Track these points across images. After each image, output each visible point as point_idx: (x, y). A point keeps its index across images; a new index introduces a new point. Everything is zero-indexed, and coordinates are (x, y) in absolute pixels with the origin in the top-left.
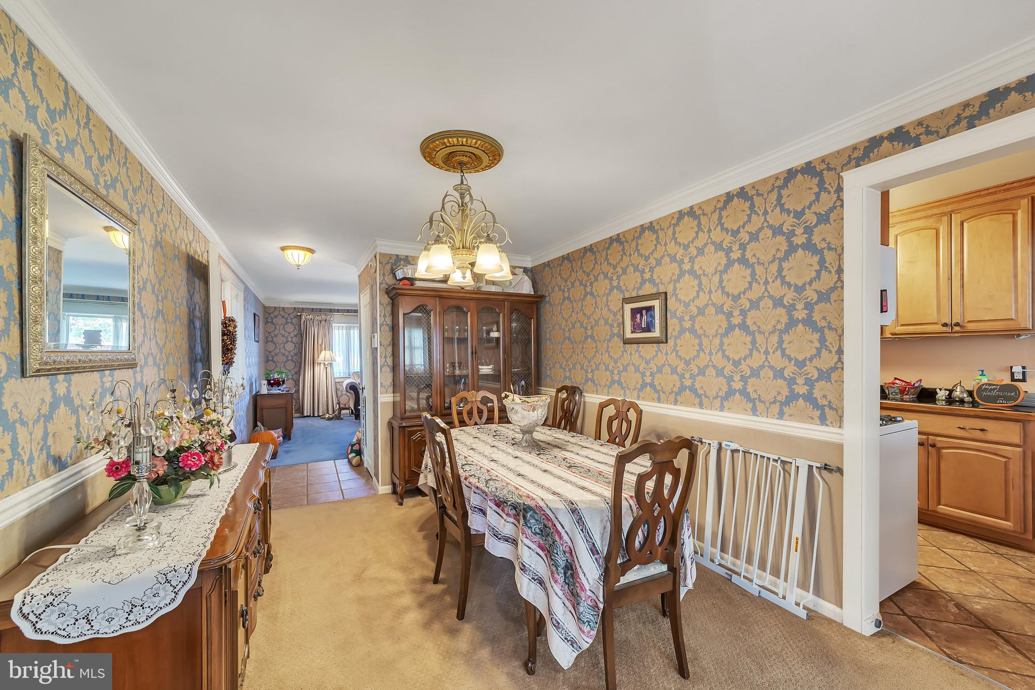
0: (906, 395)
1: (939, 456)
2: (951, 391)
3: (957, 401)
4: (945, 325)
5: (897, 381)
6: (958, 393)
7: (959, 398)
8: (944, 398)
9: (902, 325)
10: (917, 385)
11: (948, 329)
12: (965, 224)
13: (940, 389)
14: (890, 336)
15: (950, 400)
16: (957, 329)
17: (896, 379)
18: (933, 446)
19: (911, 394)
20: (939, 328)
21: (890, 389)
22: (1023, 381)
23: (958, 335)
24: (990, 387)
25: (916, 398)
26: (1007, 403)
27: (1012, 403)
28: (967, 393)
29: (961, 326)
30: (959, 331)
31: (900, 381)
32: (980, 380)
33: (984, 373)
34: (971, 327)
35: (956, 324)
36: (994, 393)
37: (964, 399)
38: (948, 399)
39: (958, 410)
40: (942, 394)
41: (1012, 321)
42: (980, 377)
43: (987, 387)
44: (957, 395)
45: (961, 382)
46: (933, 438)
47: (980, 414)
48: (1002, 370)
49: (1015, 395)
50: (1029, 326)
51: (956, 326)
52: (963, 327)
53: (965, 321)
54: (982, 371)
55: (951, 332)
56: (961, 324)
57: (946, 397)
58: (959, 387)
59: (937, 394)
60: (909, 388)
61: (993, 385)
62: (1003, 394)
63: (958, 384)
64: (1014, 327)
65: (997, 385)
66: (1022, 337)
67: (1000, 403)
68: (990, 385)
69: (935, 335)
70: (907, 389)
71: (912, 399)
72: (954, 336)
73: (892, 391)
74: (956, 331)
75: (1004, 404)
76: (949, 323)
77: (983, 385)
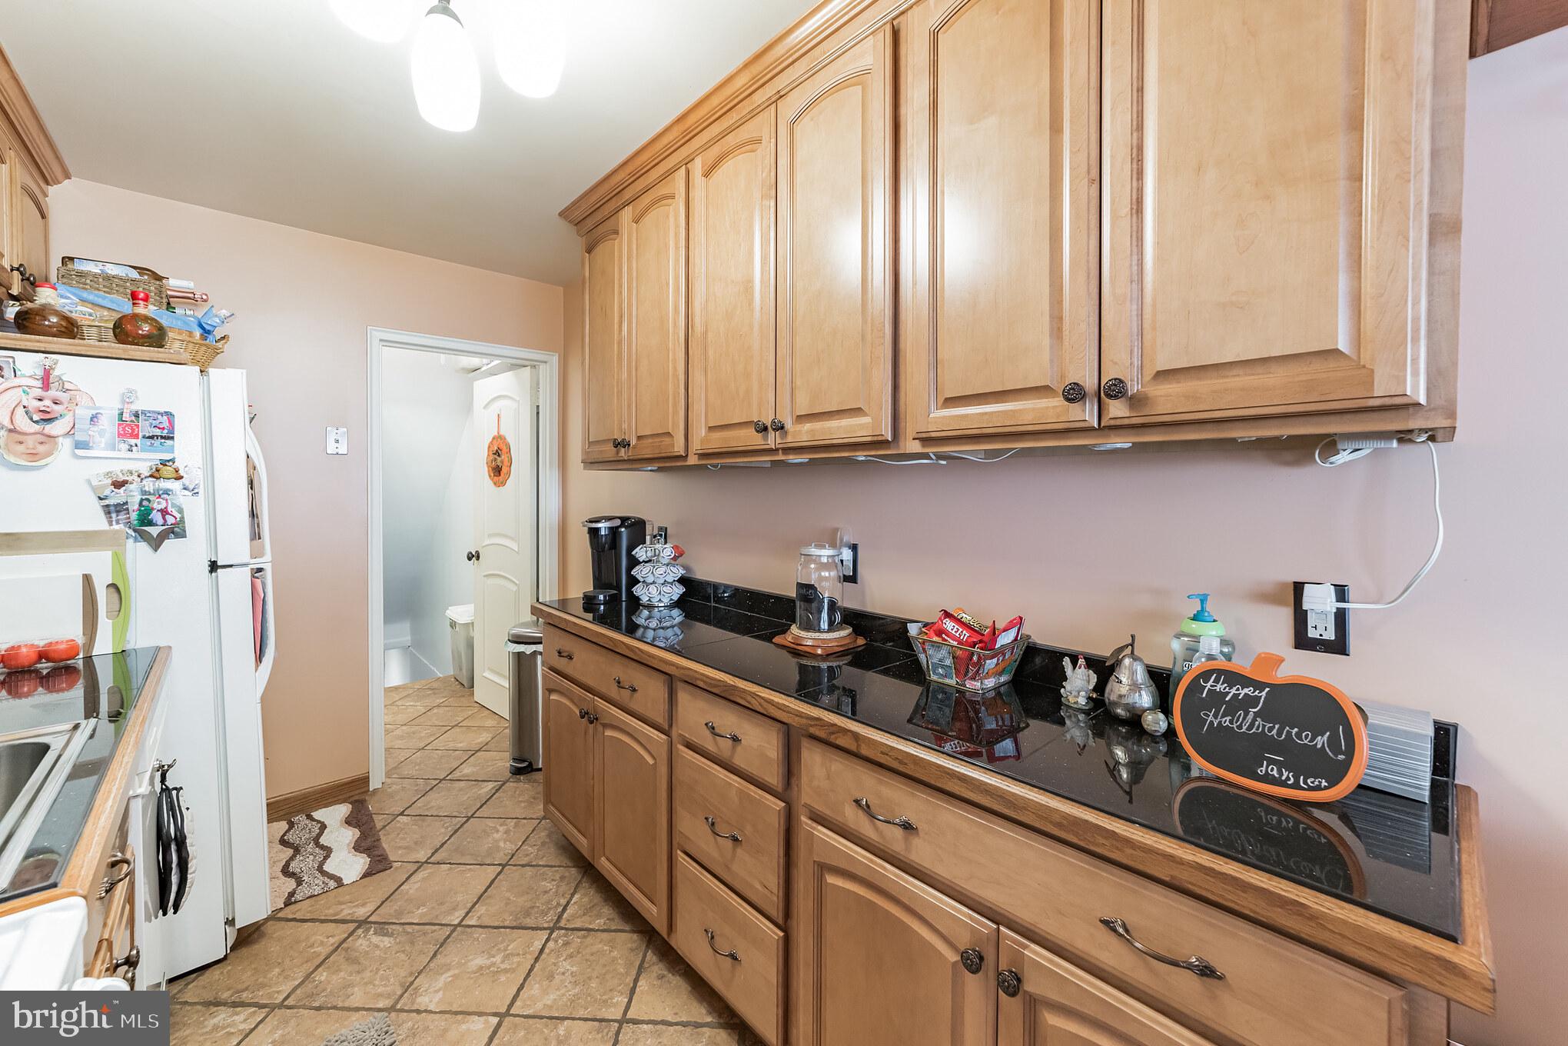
0: (971, 679)
2: (1104, 670)
3: (1122, 721)
4: (1074, 394)
5: (949, 625)
6: (1125, 685)
7: (1128, 708)
8: (1083, 701)
9: (951, 402)
10: (1007, 639)
11: (1088, 414)
13: (1074, 663)
14: (915, 447)
15: (1103, 717)
16: (1117, 409)
17: (947, 615)
18: (1013, 986)
19: (989, 675)
20: (1051, 410)
21: (931, 651)
22: (1339, 646)
23: (1122, 442)
24: (1234, 691)
25: (1011, 684)
26: (1296, 786)
27: (1318, 788)
28: (1153, 688)
29: (1132, 398)
30: (1126, 422)
31: (956, 626)
32: (1196, 639)
33: (1209, 607)
34: (1169, 399)
35: (1116, 390)
36: (1247, 722)
37: (1140, 717)
38: (1095, 709)
39: (1106, 838)
40: (1078, 684)
41: (1332, 364)
42: (1195, 627)
43: (1220, 687)
44: (1120, 696)
45: (1133, 637)
46: (1015, 941)
47: (1192, 880)
48: (1269, 597)
49: (1333, 742)
50: (1415, 386)
51: (1116, 397)
52: (1139, 400)
53: (1149, 374)
54: (1202, 602)
55: (1096, 426)
56: (1133, 388)
57: (1089, 698)
58: (1127, 661)
59: (1066, 679)
60: (979, 658)
61: (1246, 681)
62: (1279, 734)
63: (1121, 649)
64: (1341, 394)
65: (1259, 685)
66: (1343, 457)
67: (1267, 779)
68: (1234, 678)
69: (1042, 440)
70: (975, 658)
71: (992, 694)
72: (1109, 447)
73: (935, 660)
74: (1113, 423)
75: (1283, 784)
76: (1090, 383)
77: (1206, 675)
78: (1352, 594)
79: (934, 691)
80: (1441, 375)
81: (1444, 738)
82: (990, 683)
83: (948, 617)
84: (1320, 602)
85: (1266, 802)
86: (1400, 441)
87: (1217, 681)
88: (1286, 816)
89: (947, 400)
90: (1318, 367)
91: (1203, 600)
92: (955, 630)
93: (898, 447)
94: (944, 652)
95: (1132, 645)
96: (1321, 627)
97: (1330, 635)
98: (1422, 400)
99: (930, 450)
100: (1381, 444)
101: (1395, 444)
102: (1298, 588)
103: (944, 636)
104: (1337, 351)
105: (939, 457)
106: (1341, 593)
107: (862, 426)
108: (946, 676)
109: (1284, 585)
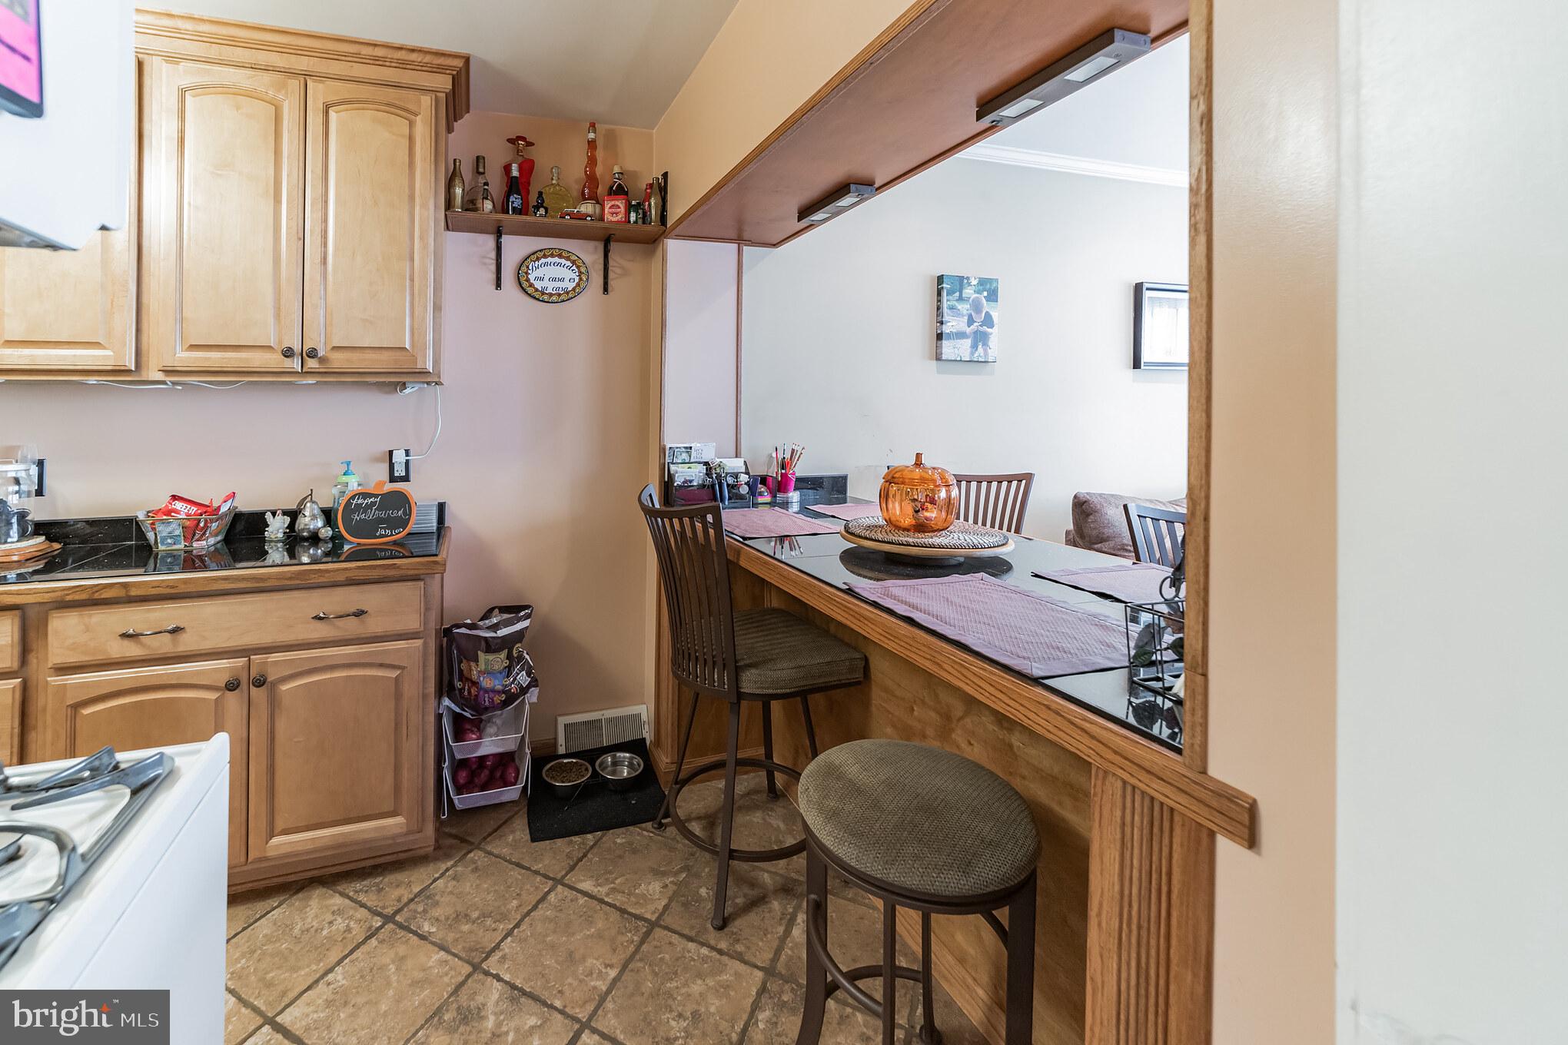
0: (198, 540)
1: (274, 702)
2: (294, 515)
3: (305, 539)
4: (288, 353)
5: (178, 505)
6: (307, 519)
7: (309, 531)
8: (280, 535)
9: (193, 347)
10: (224, 509)
11: (295, 364)
12: (332, 114)
13: (274, 514)
14: (160, 376)
15: (294, 541)
16: (312, 364)
17: (174, 498)
18: (260, 682)
19: (211, 535)
20: (276, 360)
21: (160, 527)
22: (406, 478)
23: (311, 381)
24: (366, 501)
25: (223, 542)
26: (392, 535)
27: (400, 533)
28: (323, 516)
29: (320, 358)
30: (317, 370)
31: (185, 505)
32: (346, 485)
33: (351, 468)
34: (339, 361)
35: (312, 354)
36: (371, 515)
37: (317, 533)
38: (289, 537)
39: (315, 574)
40: (276, 527)
41: (404, 353)
42: (345, 479)
43: (360, 501)
44: (306, 525)
45: (312, 490)
46: (261, 659)
47: (356, 574)
48: (378, 460)
49: (405, 513)
50: (429, 366)
51: (312, 357)
52: (324, 360)
53: (329, 347)
54: (348, 465)
55: (300, 371)
56: (321, 354)
57: (285, 533)
58: (308, 505)
59: (268, 526)
60: (206, 521)
61: (370, 495)
62: (385, 515)
63: (306, 498)
64: (406, 367)
65: (376, 496)
66: (408, 391)
67: (382, 536)
68: (365, 495)
69: (264, 377)
70: (202, 525)
71: (212, 549)
72: (305, 382)
73: (164, 534)
74: (309, 370)
75: (387, 536)
76: (297, 348)
77: (353, 498)
78: (411, 453)
79: (163, 558)
80: (436, 362)
81: (441, 507)
82: (212, 541)
83: (176, 500)
84: (399, 457)
85: (380, 547)
86: (427, 384)
87: (358, 499)
88: (387, 550)
89: (191, 346)
90: (398, 353)
91: (348, 464)
92: (184, 507)
93: (140, 375)
94: (174, 526)
95: (311, 495)
96: (399, 471)
97: (403, 474)
98: (431, 371)
99: (168, 379)
100: (422, 386)
101: (426, 386)
102: (391, 453)
103: (173, 514)
104: (406, 348)
105: (174, 383)
106: (407, 453)
107: (105, 357)
108: (175, 544)
109: (385, 452)
